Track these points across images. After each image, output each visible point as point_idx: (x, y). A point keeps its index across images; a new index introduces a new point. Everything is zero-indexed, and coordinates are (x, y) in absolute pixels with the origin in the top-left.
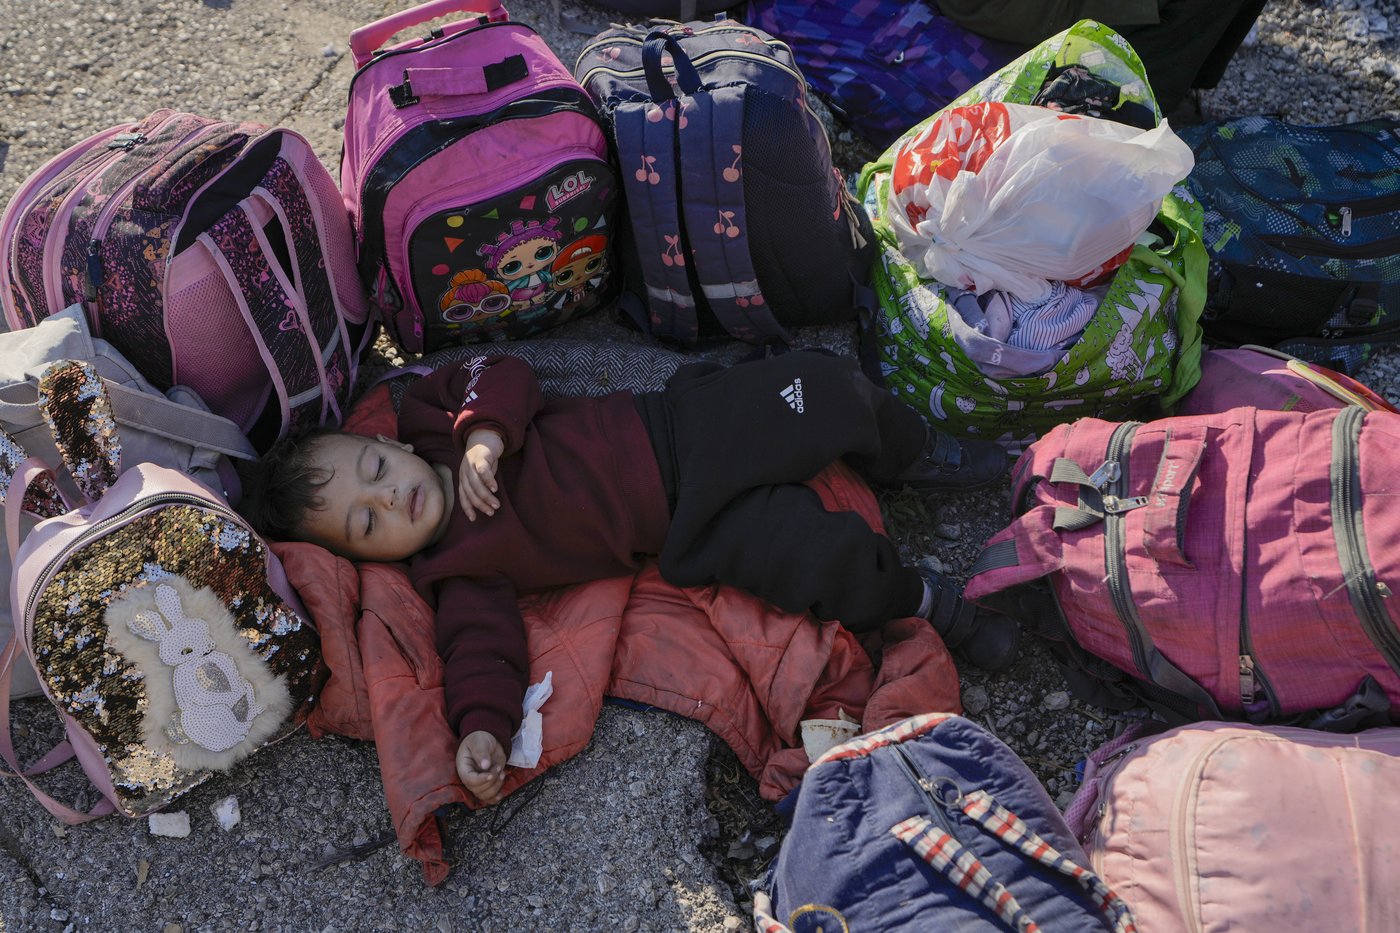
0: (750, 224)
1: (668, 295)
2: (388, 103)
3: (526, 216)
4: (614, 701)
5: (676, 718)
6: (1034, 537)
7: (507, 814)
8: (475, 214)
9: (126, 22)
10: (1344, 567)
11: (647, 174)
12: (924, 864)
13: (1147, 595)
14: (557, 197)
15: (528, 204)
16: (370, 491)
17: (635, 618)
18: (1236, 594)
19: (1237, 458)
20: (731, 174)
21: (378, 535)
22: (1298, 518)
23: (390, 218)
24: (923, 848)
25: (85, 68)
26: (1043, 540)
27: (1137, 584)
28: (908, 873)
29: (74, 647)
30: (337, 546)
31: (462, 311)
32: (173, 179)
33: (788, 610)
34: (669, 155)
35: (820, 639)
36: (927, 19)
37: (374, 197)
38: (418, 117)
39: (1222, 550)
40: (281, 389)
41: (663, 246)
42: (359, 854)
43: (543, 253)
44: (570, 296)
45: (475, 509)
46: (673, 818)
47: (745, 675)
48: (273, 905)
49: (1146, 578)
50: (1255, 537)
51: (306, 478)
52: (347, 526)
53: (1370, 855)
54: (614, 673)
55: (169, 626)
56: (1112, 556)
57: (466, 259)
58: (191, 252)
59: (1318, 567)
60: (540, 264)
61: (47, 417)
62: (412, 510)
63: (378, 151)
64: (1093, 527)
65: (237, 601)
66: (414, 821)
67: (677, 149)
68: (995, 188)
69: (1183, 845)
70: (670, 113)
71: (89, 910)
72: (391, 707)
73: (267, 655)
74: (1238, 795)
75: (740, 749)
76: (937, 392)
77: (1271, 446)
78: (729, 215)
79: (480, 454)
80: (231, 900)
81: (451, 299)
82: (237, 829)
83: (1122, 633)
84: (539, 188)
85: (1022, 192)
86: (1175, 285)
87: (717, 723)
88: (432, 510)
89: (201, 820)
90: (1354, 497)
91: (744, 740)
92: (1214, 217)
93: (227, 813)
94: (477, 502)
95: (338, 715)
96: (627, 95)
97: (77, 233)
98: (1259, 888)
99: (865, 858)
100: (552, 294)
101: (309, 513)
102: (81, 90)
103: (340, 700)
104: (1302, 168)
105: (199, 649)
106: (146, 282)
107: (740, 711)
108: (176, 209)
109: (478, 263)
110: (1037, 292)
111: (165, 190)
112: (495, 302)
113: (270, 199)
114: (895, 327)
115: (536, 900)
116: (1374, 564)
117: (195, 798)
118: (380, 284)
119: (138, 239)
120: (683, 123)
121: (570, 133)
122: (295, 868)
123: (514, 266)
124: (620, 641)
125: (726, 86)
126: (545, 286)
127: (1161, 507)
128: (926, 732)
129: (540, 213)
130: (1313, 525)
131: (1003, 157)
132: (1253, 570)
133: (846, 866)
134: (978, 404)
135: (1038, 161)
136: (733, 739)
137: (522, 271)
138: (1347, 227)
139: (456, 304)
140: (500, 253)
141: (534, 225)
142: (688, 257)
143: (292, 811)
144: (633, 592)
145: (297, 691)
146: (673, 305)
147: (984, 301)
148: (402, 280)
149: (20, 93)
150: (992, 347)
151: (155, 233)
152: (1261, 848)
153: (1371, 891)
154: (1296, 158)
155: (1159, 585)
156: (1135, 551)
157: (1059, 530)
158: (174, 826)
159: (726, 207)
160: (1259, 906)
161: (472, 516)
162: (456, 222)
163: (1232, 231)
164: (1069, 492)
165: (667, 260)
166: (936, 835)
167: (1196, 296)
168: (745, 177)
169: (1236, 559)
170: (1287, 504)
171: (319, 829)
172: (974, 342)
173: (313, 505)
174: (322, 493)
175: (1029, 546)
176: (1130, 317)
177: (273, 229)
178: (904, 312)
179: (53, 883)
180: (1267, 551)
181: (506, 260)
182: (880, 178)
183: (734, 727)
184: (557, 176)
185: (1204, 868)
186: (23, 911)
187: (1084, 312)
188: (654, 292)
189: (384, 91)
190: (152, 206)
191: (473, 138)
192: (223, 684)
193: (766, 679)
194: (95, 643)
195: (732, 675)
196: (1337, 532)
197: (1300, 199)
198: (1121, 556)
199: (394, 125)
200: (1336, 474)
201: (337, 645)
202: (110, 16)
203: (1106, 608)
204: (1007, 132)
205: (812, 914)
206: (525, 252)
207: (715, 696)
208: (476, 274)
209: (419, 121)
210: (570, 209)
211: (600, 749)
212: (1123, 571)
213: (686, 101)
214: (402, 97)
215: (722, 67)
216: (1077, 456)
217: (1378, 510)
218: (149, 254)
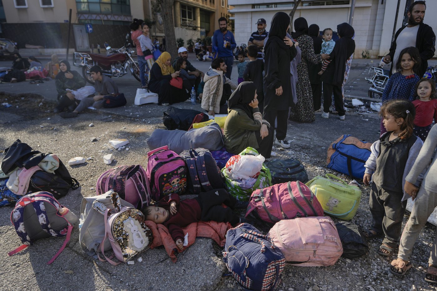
0: (207, 173)
1: (196, 186)
2: (154, 160)
3: (175, 174)
4: (197, 237)
5: (207, 238)
6: (253, 203)
7: (184, 253)
8: (168, 174)
9: (97, 169)
10: (291, 197)
11: (192, 167)
12: (244, 238)
13: (268, 207)
14: (179, 172)
15: (175, 172)
16: (157, 212)
17: (198, 227)
18: (279, 203)
19: (276, 189)
20: (204, 166)
21: (159, 219)
22: (285, 193)
23: (156, 176)
24: (244, 236)
25: (92, 176)
26: (254, 203)
27: (267, 206)
28: (243, 240)
29: (119, 229)
30: (153, 220)
31: (166, 191)
32: (126, 170)
33: (221, 222)
34: (195, 164)
35: (226, 224)
36: (227, 153)
37: (153, 174)
38: (159, 161)
39: (276, 199)
40: (142, 200)
41: (195, 177)
42: (162, 262)
43: (178, 181)
44: (182, 189)
45: (173, 213)
46: (209, 250)
47: (216, 231)
48: (150, 270)
49: (268, 205)
50: (280, 196)
51: (147, 211)
52: (154, 217)
53: (300, 228)
54: (197, 234)
55: (132, 226)
56: (263, 204)
57: (167, 182)
58: (129, 179)
59: (288, 198)
60: (177, 182)
61: (112, 200)
62: (164, 214)
63: (153, 167)
64: (260, 200)
65: (141, 223)
66: (171, 251)
67: (196, 163)
68: (240, 165)
69: (278, 233)
70: (194, 159)
71: (120, 275)
72: (165, 238)
73: (146, 233)
74: (283, 225)
75: (217, 241)
76: (237, 196)
77: (280, 187)
78: (204, 172)
79: (173, 205)
80: (143, 270)
81: (164, 189)
82: (142, 262)
83: (266, 214)
84: (177, 170)
85: (243, 165)
86: (267, 177)
87: (213, 238)
88: (167, 214)
89: (136, 261)
90: (291, 190)
91: (218, 240)
92: (272, 172)
93: (140, 260)
94: (173, 211)
95: (156, 242)
96: (187, 158)
97: (111, 179)
98: (288, 234)
99: (237, 239)
100: (179, 188)
101: (148, 216)
102: (92, 179)
103: (157, 240)
104: (282, 164)
105: (136, 231)
106: (122, 184)
107: (216, 236)
108: (127, 174)
109: (168, 182)
110: (248, 178)
111: (125, 171)
112: (171, 189)
113: (139, 173)
114: (230, 188)
115: (190, 262)
116: (294, 196)
117: (135, 258)
118: (154, 188)
119: (121, 178)
120: (196, 160)
121: (180, 163)
122: (152, 265)
123: (174, 183)
124: (197, 230)
125: (201, 154)
126: (178, 187)
127: (267, 195)
128: (242, 225)
129: (177, 174)
130: (286, 194)
131: (240, 161)
132: (280, 200)
133: (234, 241)
134: (243, 197)
135: (245, 160)
136: (216, 240)
137: (175, 184)
138: (289, 170)
139: (165, 190)
140: (172, 180)
141: (176, 176)
142: (199, 178)
143: (150, 259)
144: (197, 225)
145: (150, 240)
146: (197, 187)
147: (241, 180)
148: (157, 187)
149: (81, 180)
150: (243, 185)
151: (124, 177)
152: (287, 230)
153: (301, 231)
154: (281, 163)
155: (269, 205)
156: (266, 202)
157: (256, 202)
158: (132, 263)
159: (203, 171)
160: (288, 237)
161: (173, 214)
162: (165, 175)
163: (274, 173)
164: (256, 197)
165: (196, 180)
166: (245, 234)
167: (270, 178)
168: (206, 166)
169: (278, 199)
170: (283, 192)
171: (155, 260)
172: (240, 184)
173: (149, 215)
174: (150, 212)
175: (252, 205)
176: (262, 181)
177: (140, 177)
178: (230, 185)
179: (113, 274)
180: (282, 198)
181: (172, 182)
182: (224, 170)
183: (216, 238)
184: (179, 168)
185: (281, 235)
186: (109, 277)
187: (255, 180)
188: (194, 186)
189: (154, 159)
190: (123, 174)
191: (167, 164)
192: (139, 237)
193: (219, 231)
194: (122, 229)
195: (214, 231)
196: (290, 194)
197: (282, 168)
198: (264, 203)
199: (155, 163)
200: (288, 187)
201: (155, 231)
202: (94, 169)
203: (264, 210)
204: (240, 158)
205: (231, 247)
206: (175, 180)
207: (212, 234)
208: (168, 184)
209: (159, 162)
210: (181, 173)
211: (196, 243)
212: (265, 205)
213: (196, 157)
214: (156, 159)
215: (200, 152)
216: (257, 193)
217: (294, 191)
218: (123, 180)
